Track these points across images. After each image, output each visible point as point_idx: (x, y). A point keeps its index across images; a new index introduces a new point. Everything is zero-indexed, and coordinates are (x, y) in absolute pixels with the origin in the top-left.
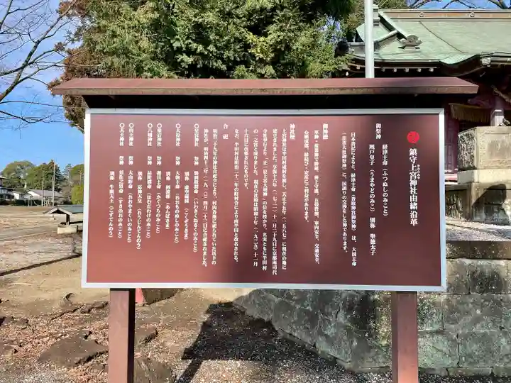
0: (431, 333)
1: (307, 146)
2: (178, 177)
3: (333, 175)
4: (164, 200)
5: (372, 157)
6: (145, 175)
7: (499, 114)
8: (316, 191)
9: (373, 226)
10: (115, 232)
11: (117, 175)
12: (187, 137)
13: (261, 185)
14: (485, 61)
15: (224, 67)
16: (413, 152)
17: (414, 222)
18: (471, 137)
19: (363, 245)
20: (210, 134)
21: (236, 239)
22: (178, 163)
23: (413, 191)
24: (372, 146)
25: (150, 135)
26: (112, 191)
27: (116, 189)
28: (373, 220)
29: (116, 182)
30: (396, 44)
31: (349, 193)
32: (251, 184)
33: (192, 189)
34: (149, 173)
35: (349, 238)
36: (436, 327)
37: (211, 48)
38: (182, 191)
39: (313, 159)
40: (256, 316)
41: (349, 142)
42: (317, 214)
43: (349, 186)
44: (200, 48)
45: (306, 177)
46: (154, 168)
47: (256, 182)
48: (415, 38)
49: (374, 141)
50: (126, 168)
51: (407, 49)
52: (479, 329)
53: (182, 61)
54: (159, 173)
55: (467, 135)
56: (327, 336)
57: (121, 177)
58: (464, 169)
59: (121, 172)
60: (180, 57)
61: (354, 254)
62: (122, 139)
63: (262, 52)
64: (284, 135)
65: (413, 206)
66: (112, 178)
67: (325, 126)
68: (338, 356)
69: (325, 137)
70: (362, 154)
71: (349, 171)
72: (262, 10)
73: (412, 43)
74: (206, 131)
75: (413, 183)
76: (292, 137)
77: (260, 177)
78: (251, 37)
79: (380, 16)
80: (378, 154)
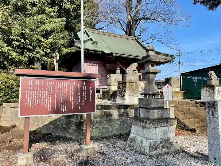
0: (95, 128)
1: (71, 86)
2: (42, 92)
3: (76, 92)
4: (39, 97)
5: (83, 89)
6: (35, 92)
7: (118, 69)
8: (73, 95)
9: (83, 102)
10: (27, 104)
11: (28, 92)
12: (45, 84)
13: (61, 94)
14: (114, 55)
15: (31, 48)
16: (91, 88)
17: (90, 101)
18: (110, 77)
19: (81, 105)
20: (50, 83)
21: (55, 105)
22: (43, 89)
23: (90, 95)
24: (83, 86)
25: (36, 83)
26: (26, 95)
27: (28, 95)
28: (83, 100)
29: (27, 93)
30: (90, 42)
31: (79, 95)
32: (59, 94)
33: (46, 95)
34: (36, 91)
35: (79, 104)
36: (97, 126)
37: (27, 41)
38: (43, 95)
39: (72, 89)
40: (45, 133)
41: (79, 86)
42: (73, 99)
43: (79, 94)
44: (23, 41)
45: (71, 92)
46: (37, 90)
47: (60, 93)
48: (96, 42)
49: (84, 85)
50: (30, 90)
51: (94, 45)
52: (106, 126)
53: (14, 44)
54: (38, 91)
55: (109, 76)
56: (69, 133)
57: (29, 92)
58: (108, 86)
59: (29, 91)
60: (13, 42)
61: (79, 107)
62: (29, 84)
63: (46, 44)
64: (66, 84)
65: (90, 98)
66: (27, 92)
67: (75, 82)
68: (72, 137)
69: (75, 84)
70: (82, 88)
71: (79, 91)
72: (47, 31)
73: (95, 43)
74: (49, 82)
75: (91, 93)
76: (68, 84)
77: (61, 92)
78: (42, 39)
79: (85, 30)
80: (84, 88)
